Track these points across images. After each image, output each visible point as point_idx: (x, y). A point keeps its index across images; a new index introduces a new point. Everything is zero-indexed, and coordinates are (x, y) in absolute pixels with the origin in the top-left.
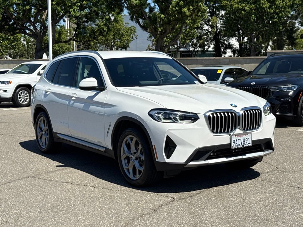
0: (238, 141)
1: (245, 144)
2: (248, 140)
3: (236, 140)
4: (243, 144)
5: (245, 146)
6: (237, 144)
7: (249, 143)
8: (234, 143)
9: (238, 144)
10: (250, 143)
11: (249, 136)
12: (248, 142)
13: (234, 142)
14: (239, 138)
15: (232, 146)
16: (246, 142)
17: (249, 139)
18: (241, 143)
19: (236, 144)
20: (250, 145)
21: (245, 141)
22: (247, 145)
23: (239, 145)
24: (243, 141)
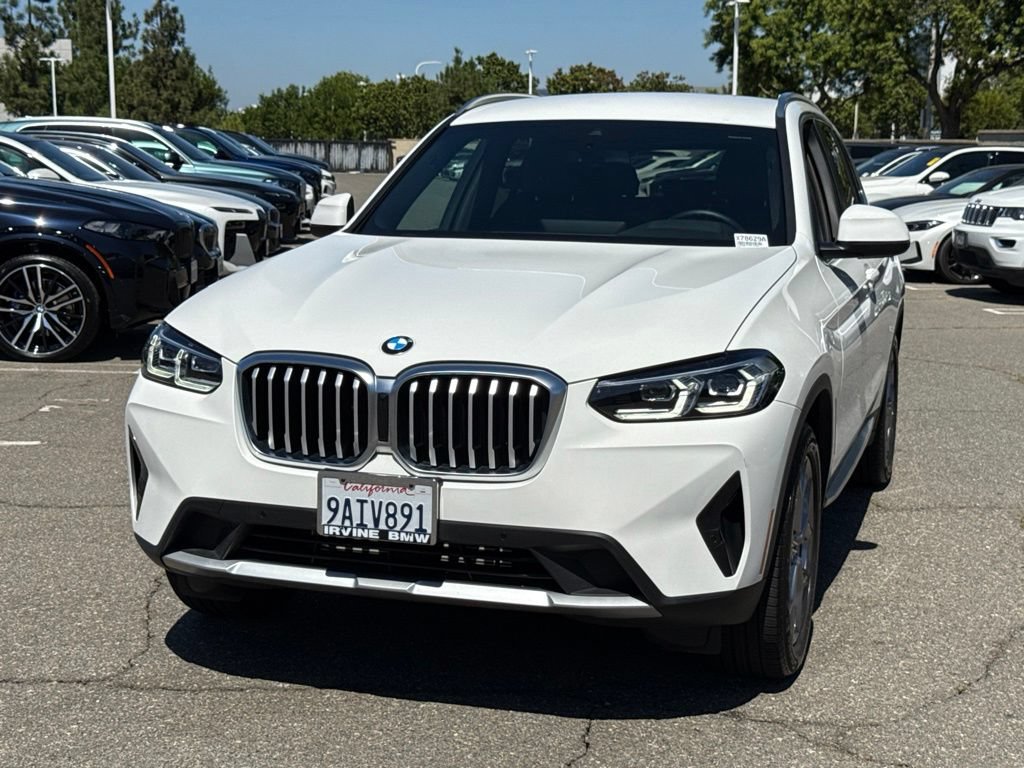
0: (355, 508)
1: (398, 528)
2: (416, 514)
3: (347, 502)
4: (382, 526)
5: (392, 536)
6: (350, 518)
7: (421, 531)
8: (335, 511)
9: (356, 521)
10: (429, 531)
11: (420, 496)
12: (414, 525)
13: (333, 505)
14: (363, 495)
15: (324, 522)
16: (401, 521)
17: (420, 508)
18: (376, 521)
19: (344, 518)
20: (422, 539)
21: (399, 516)
22: (404, 537)
23: (362, 526)
24: (384, 515)
